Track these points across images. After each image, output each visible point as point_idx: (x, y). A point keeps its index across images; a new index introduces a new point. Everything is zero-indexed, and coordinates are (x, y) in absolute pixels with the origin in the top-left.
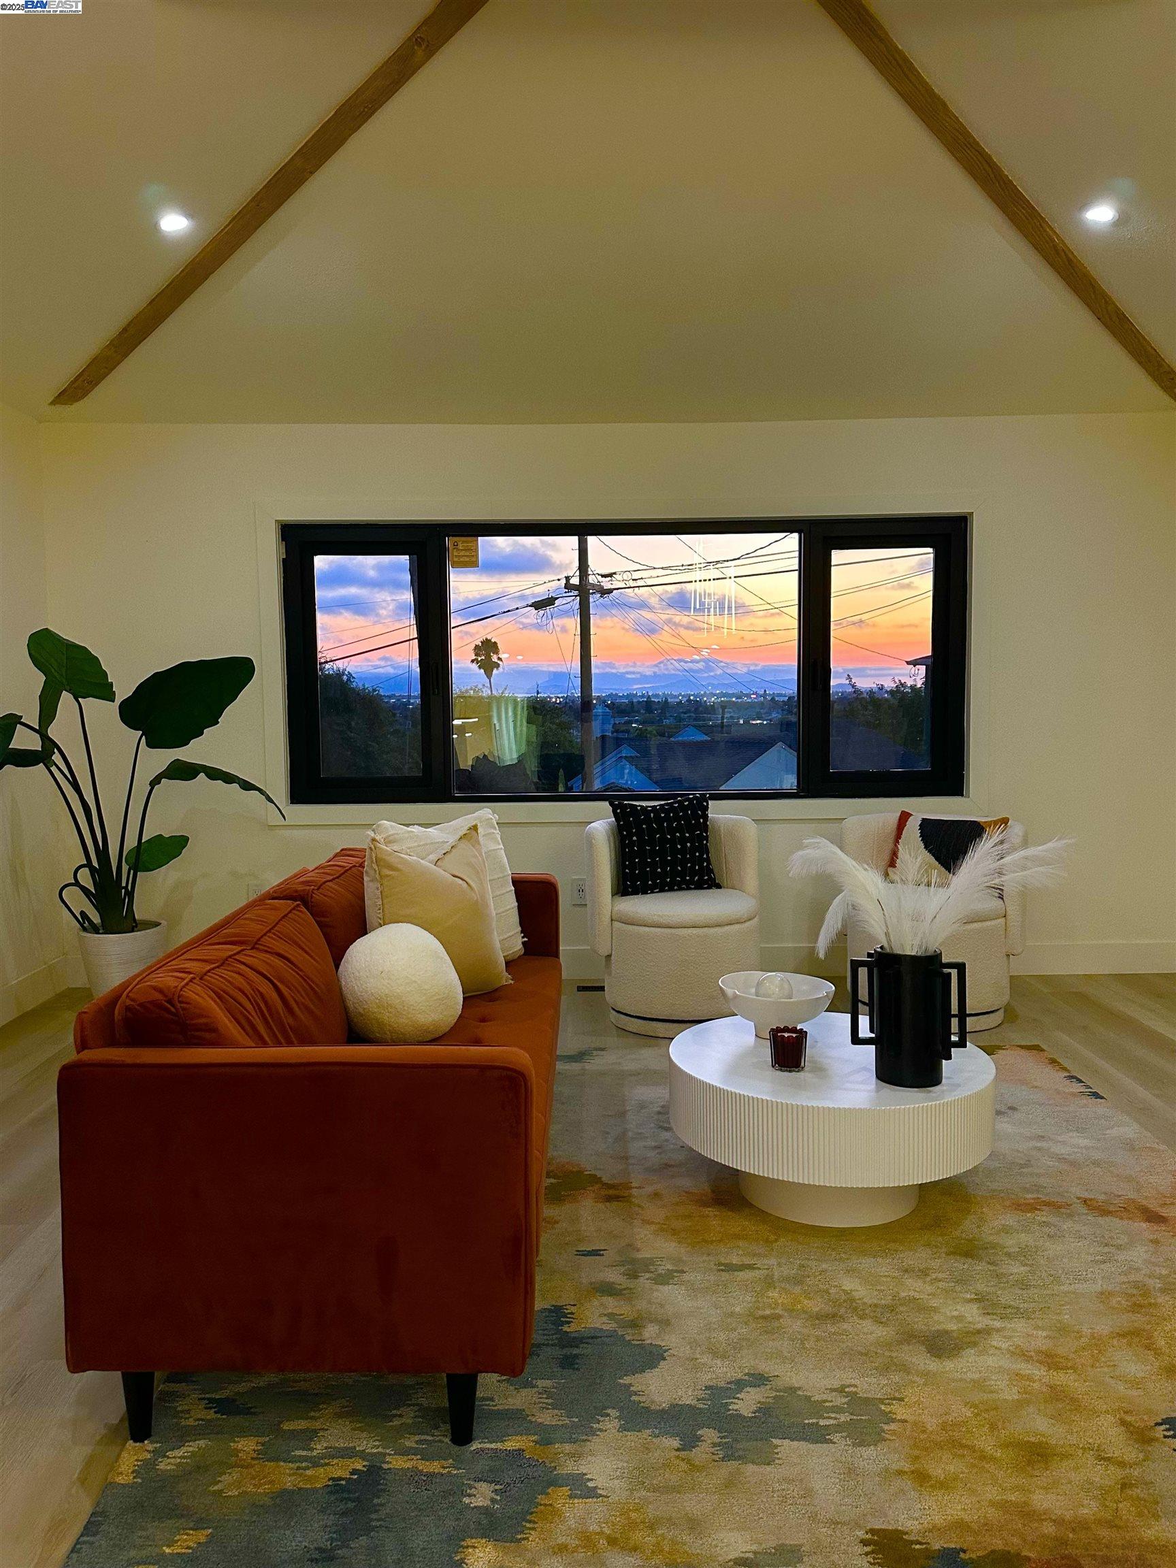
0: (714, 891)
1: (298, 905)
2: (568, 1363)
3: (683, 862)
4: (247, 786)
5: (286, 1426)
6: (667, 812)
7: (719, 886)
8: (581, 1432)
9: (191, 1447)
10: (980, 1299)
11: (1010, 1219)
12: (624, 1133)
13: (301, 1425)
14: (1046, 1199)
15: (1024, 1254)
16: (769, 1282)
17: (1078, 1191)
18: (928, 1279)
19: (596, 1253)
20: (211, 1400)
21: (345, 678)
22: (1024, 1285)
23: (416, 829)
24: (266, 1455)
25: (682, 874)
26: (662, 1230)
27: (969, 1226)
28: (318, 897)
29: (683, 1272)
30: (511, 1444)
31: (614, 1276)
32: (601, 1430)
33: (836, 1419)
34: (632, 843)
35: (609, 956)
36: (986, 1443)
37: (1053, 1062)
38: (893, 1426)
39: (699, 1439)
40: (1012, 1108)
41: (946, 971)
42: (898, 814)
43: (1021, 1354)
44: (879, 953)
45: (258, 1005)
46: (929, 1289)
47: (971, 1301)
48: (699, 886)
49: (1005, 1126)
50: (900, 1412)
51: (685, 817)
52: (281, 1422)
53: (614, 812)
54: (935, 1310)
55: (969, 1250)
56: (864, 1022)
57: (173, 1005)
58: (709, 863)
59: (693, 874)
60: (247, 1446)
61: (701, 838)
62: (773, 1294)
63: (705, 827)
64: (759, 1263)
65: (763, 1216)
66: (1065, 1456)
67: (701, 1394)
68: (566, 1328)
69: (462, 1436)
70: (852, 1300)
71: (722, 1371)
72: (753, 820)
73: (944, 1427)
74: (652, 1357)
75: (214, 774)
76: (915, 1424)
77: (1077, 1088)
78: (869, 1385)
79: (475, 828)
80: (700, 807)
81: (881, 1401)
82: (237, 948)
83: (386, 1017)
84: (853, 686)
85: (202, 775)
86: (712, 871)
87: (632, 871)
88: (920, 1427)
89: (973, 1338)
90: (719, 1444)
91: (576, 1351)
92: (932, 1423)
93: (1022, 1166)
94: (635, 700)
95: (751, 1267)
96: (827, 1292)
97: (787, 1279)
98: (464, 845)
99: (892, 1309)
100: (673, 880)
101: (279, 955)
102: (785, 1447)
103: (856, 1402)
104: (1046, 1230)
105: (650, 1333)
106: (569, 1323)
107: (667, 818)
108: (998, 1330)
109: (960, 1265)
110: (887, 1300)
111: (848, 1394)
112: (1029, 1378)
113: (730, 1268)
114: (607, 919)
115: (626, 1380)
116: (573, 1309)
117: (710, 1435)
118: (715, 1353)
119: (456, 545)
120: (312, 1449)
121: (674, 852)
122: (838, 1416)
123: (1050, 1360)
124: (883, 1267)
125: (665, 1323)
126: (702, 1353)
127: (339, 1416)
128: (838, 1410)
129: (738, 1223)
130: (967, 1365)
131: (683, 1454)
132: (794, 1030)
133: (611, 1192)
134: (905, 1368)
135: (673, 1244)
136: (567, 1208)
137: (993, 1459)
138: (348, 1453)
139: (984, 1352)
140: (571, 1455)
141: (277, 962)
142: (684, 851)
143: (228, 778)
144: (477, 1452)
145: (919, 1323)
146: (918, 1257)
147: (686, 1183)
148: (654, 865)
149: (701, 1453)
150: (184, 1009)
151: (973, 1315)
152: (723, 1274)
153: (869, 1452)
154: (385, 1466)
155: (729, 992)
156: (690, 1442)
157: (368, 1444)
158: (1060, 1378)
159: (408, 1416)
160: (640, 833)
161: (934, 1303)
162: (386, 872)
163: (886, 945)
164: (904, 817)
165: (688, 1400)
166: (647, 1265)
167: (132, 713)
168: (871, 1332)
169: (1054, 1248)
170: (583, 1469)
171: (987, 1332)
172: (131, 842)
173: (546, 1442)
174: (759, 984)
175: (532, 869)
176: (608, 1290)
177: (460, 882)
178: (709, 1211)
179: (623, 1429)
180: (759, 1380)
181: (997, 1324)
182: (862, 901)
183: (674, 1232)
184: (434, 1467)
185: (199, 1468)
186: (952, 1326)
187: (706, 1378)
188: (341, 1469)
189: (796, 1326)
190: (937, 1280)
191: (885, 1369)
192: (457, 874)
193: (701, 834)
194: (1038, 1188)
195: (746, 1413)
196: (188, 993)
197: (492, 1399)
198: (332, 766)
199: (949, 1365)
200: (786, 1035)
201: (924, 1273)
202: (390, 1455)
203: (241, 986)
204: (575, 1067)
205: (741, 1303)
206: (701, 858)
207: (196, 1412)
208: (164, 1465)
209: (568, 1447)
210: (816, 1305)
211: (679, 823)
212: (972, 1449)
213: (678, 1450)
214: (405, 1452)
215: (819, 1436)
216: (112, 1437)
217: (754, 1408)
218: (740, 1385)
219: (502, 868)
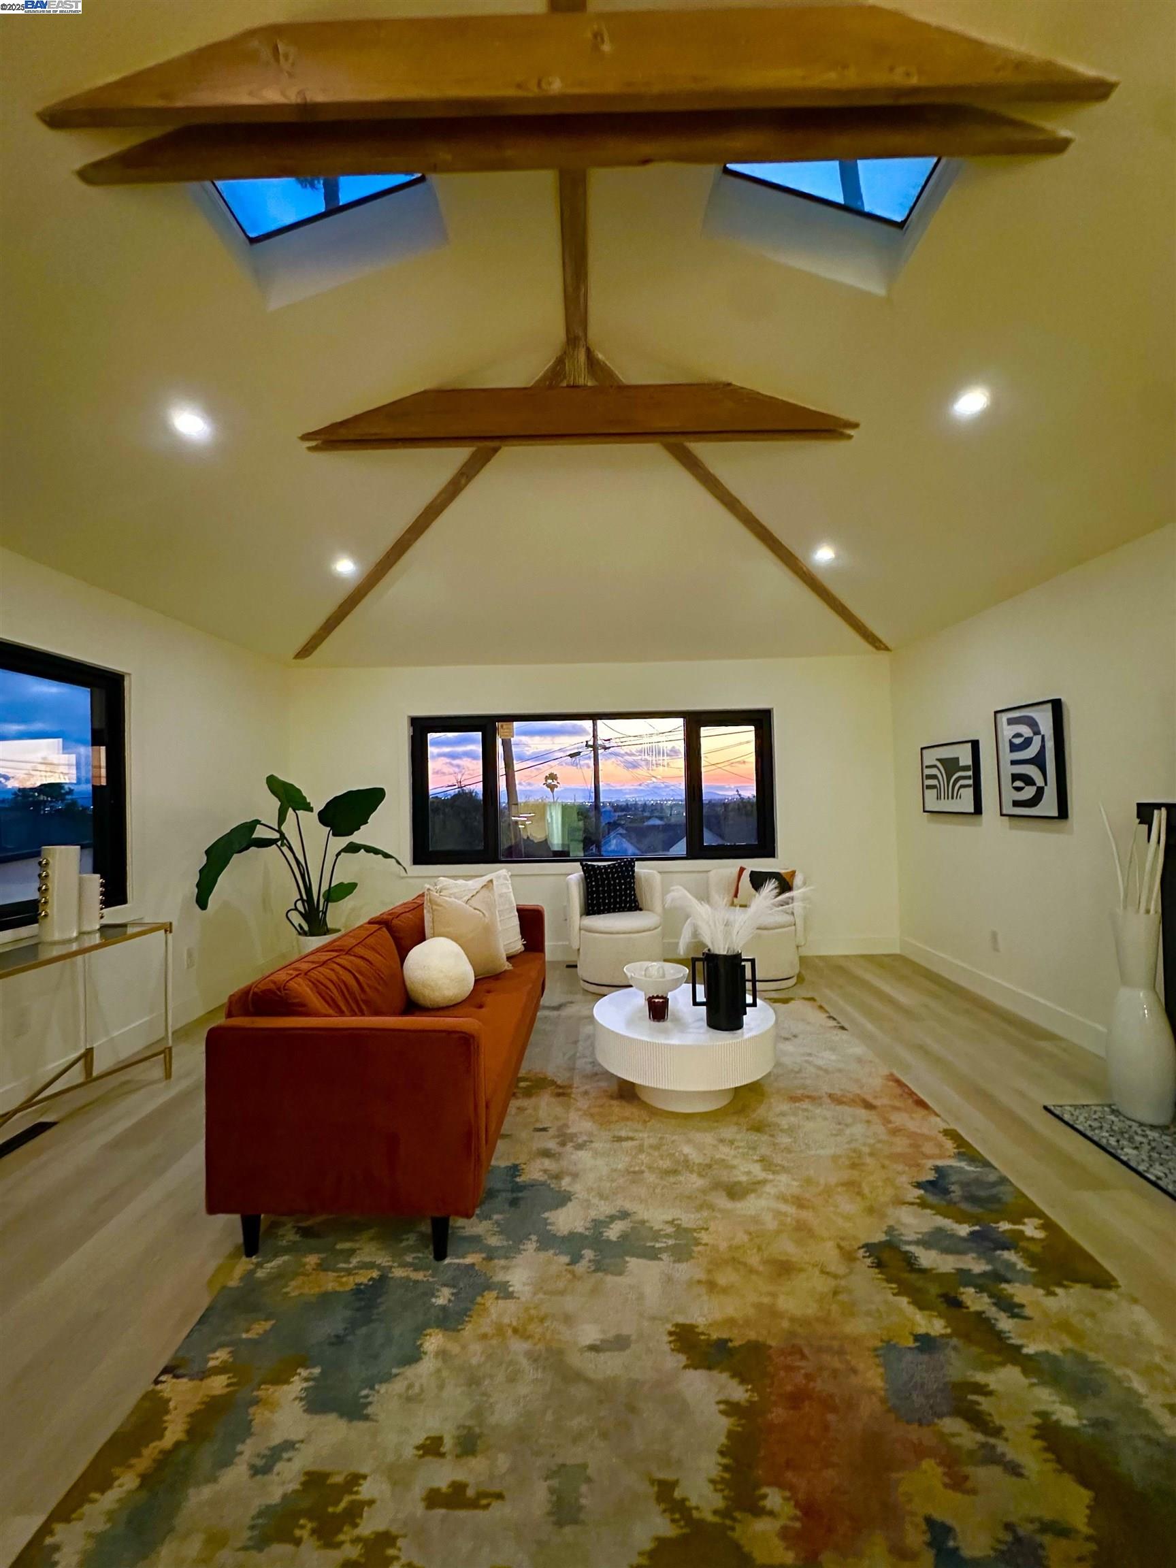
0: (638, 912)
1: (381, 928)
2: (514, 1203)
3: (621, 896)
4: (387, 856)
5: (339, 1246)
6: (612, 869)
7: (641, 910)
8: (510, 1252)
9: (279, 1261)
10: (762, 1160)
11: (785, 1107)
12: (574, 1055)
13: (347, 1245)
14: (809, 1094)
15: (791, 1131)
16: (641, 1149)
17: (825, 1089)
18: (733, 1147)
19: (544, 1129)
20: (299, 1228)
21: (474, 794)
22: (788, 1150)
23: (461, 882)
24: (322, 1267)
25: (620, 903)
26: (585, 1114)
27: (761, 1112)
28: (395, 922)
29: (592, 1142)
30: (468, 1260)
31: (552, 1145)
32: (524, 1250)
33: (665, 1242)
34: (592, 886)
35: (579, 950)
36: (754, 1260)
37: (821, 1007)
38: (700, 1248)
39: (581, 1257)
40: (795, 1036)
41: (743, 963)
42: (739, 869)
43: (782, 1198)
44: (707, 954)
45: (341, 988)
46: (733, 1152)
47: (757, 1161)
48: (630, 909)
49: (788, 1047)
50: (705, 1237)
51: (622, 871)
52: (335, 1244)
53: (583, 868)
54: (734, 1167)
55: (758, 1128)
56: (701, 989)
57: (280, 992)
58: (635, 897)
59: (626, 902)
60: (312, 1260)
61: (630, 883)
62: (642, 1156)
63: (633, 877)
64: (636, 1135)
65: (645, 1106)
66: (801, 1270)
67: (588, 1225)
68: (518, 1179)
69: (440, 1255)
70: (687, 1161)
71: (604, 1209)
72: (659, 872)
73: (730, 1247)
74: (563, 1199)
75: (369, 850)
76: (713, 1245)
77: (833, 1023)
78: (689, 1219)
79: (491, 881)
80: (630, 865)
81: (695, 1230)
82: (335, 954)
83: (427, 992)
84: (740, 795)
85: (362, 850)
86: (637, 901)
87: (592, 902)
88: (715, 1248)
89: (754, 1187)
90: (594, 1260)
91: (520, 1195)
92: (723, 1246)
93: (798, 1072)
94: (629, 803)
95: (632, 1139)
96: (674, 1155)
97: (651, 1147)
98: (484, 892)
99: (709, 1166)
100: (615, 906)
101: (362, 957)
102: (633, 1263)
103: (680, 1231)
104: (806, 1114)
105: (565, 1183)
106: (520, 1175)
107: (611, 872)
108: (771, 1181)
109: (754, 1137)
110: (708, 1161)
111: (676, 1225)
112: (785, 1214)
113: (620, 1139)
114: (577, 928)
115: (546, 1215)
116: (524, 1166)
117: (588, 1254)
118: (601, 1196)
119: (502, 726)
120: (350, 1263)
121: (615, 891)
122: (667, 1241)
123: (800, 1203)
124: (708, 1138)
125: (575, 1176)
126: (593, 1197)
127: (372, 1239)
128: (668, 1236)
129: (629, 1110)
130: (751, 1205)
131: (569, 1267)
132: (662, 997)
133: (561, 1091)
134: (711, 1207)
135: (590, 1124)
136: (533, 1100)
137: (757, 1273)
138: (370, 1266)
139: (759, 1197)
140: (503, 1268)
141: (358, 961)
142: (621, 889)
143: (376, 851)
144: (450, 1264)
145: (725, 1176)
146: (729, 1132)
147: (603, 1084)
148: (604, 898)
149: (581, 1267)
150: (286, 994)
151: (757, 1171)
152: (615, 1143)
153: (683, 1266)
154: (390, 1275)
155: (629, 974)
156: (575, 1259)
157: (383, 1260)
158: (806, 1215)
159: (411, 1239)
160: (596, 880)
161: (735, 1162)
162: (434, 907)
163: (712, 949)
164: (742, 870)
165: (580, 1230)
166: (572, 1137)
167: (324, 818)
168: (694, 1182)
169: (809, 1126)
170: (508, 1278)
171: (764, 1182)
172: (325, 887)
173: (489, 1258)
174: (646, 969)
175: (530, 902)
176: (546, 1154)
177: (478, 912)
178: (614, 1102)
179: (538, 1249)
180: (624, 1215)
181: (771, 1177)
182: (700, 923)
183: (592, 1115)
184: (419, 1276)
185: (280, 1276)
186: (744, 1178)
187: (593, 1214)
188: (363, 1278)
189: (651, 1178)
190: (739, 1147)
191: (700, 1208)
192: (477, 907)
193: (630, 880)
194: (804, 1087)
195: (614, 1239)
196: (292, 984)
197: (464, 1228)
198: (437, 844)
199: (739, 1205)
200: (657, 1000)
201: (732, 1142)
202: (394, 1267)
203: (330, 977)
204: (555, 1013)
205: (622, 1163)
206: (630, 895)
207: (289, 1235)
208: (260, 1274)
209: (502, 1262)
210: (666, 1164)
211: (618, 875)
212: (745, 1264)
213: (568, 1264)
214: (404, 1265)
215: (653, 1254)
216: (234, 1256)
217: (618, 1235)
218: (612, 1218)
219: (511, 903)
